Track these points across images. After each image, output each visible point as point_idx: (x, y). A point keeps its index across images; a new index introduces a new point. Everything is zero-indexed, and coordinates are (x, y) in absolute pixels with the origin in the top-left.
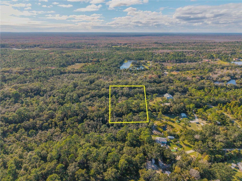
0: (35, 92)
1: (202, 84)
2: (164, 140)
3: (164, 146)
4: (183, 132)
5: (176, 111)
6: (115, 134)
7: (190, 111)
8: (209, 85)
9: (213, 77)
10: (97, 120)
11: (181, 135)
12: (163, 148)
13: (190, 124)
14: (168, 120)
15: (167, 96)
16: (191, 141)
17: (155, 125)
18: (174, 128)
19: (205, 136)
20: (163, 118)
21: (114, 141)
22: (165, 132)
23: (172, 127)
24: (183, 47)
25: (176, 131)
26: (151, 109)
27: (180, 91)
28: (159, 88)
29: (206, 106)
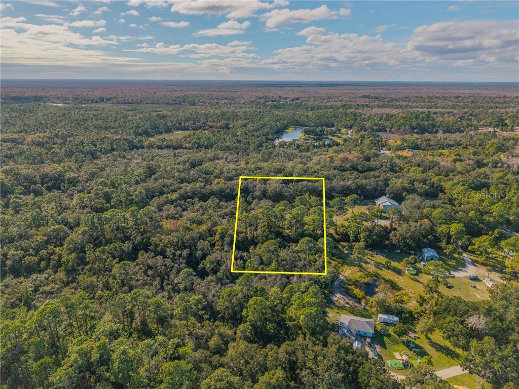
0: (49, 184)
1: (482, 176)
2: (364, 325)
3: (363, 346)
4: (429, 305)
5: (406, 242)
6: (215, 298)
7: (448, 243)
8: (501, 180)
9: (509, 163)
10: (174, 255)
11: (421, 314)
12: (358, 357)
13: (450, 280)
14: (384, 266)
15: (383, 202)
16: (456, 335)
17: (342, 278)
18: (399, 289)
19: (504, 320)
20: (368, 260)
21: (209, 320)
22: (372, 299)
23: (394, 287)
24: (429, 104)
25: (405, 298)
26: (337, 234)
27: (419, 191)
28: (364, 181)
29: (496, 231)
